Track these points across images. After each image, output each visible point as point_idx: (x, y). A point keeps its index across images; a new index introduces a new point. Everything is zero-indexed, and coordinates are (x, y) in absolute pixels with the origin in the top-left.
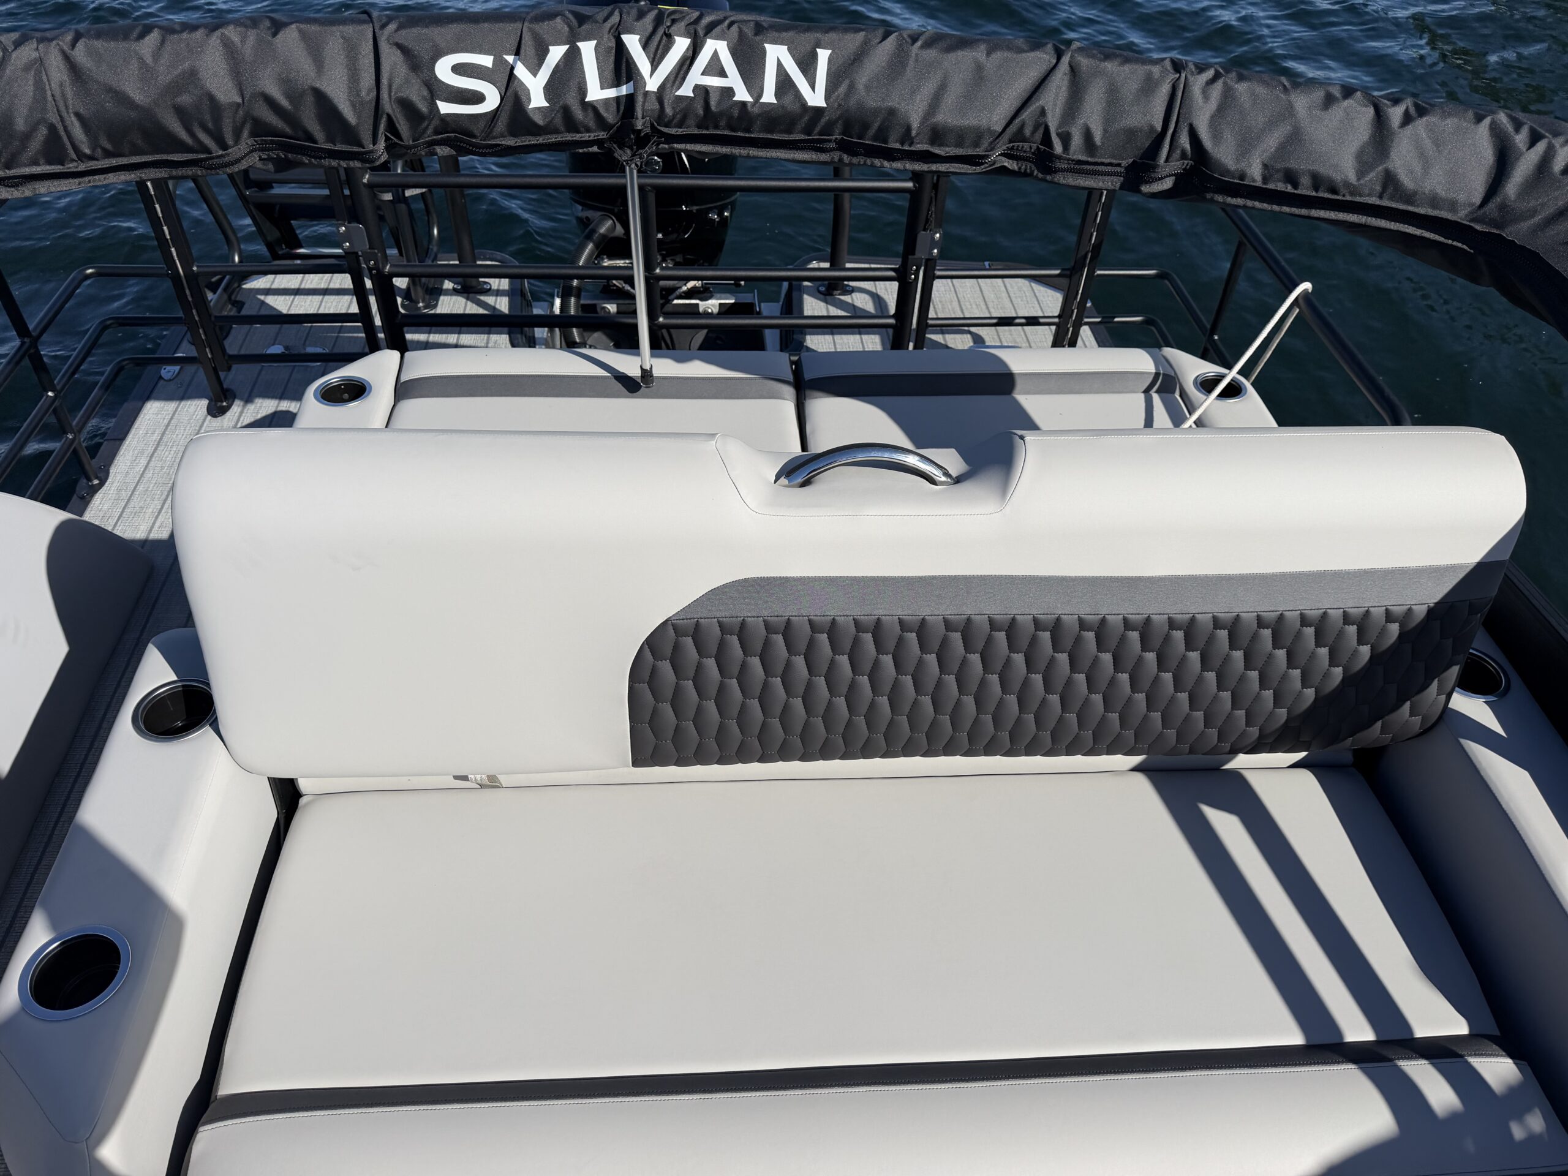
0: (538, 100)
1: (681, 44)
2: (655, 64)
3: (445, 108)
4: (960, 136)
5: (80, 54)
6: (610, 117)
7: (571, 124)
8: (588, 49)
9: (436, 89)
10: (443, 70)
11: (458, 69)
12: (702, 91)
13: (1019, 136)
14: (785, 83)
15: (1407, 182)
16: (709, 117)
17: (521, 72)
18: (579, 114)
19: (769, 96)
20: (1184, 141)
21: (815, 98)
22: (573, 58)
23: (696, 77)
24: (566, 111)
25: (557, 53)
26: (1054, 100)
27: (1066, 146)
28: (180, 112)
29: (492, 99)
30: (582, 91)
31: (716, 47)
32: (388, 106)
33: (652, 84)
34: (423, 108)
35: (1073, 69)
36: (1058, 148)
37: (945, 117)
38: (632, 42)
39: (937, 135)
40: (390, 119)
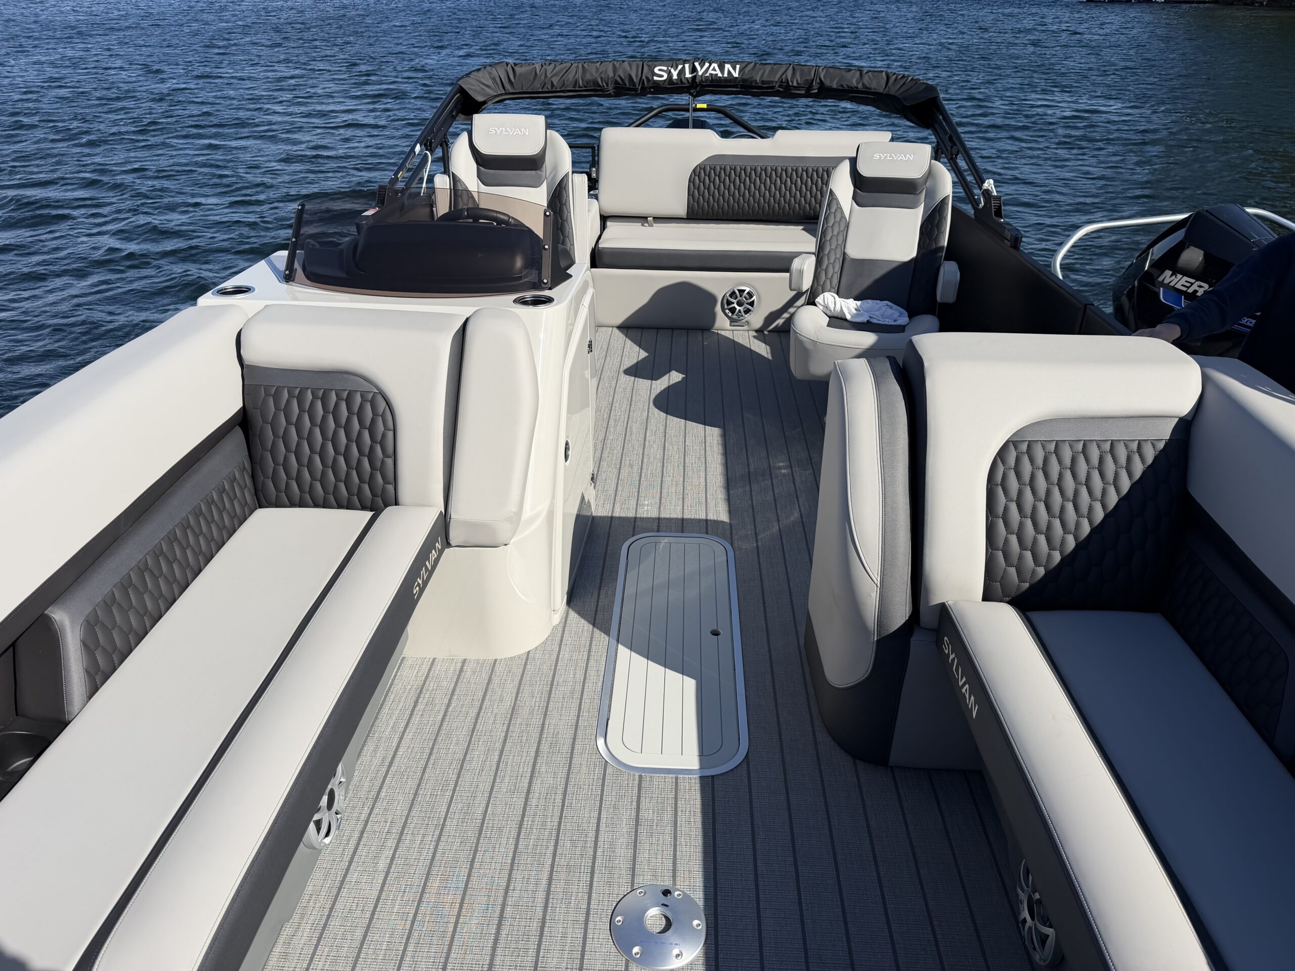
0: (675, 77)
1: (707, 65)
2: (701, 68)
3: (655, 78)
4: (768, 82)
5: (585, 65)
6: (690, 81)
7: (682, 82)
8: (687, 66)
9: (655, 74)
10: (656, 70)
11: (659, 70)
12: (711, 74)
13: (782, 81)
14: (729, 72)
15: (868, 85)
16: (712, 80)
17: (672, 70)
18: (683, 80)
19: (726, 75)
20: (818, 81)
21: (736, 75)
22: (684, 68)
23: (710, 71)
24: (681, 80)
25: (680, 67)
26: (789, 73)
27: (792, 83)
28: (602, 79)
29: (665, 76)
30: (685, 75)
31: (715, 65)
32: (644, 77)
33: (700, 73)
34: (650, 78)
35: (793, 68)
36: (791, 84)
37: (765, 79)
38: (697, 64)
39: (763, 82)
40: (643, 80)
